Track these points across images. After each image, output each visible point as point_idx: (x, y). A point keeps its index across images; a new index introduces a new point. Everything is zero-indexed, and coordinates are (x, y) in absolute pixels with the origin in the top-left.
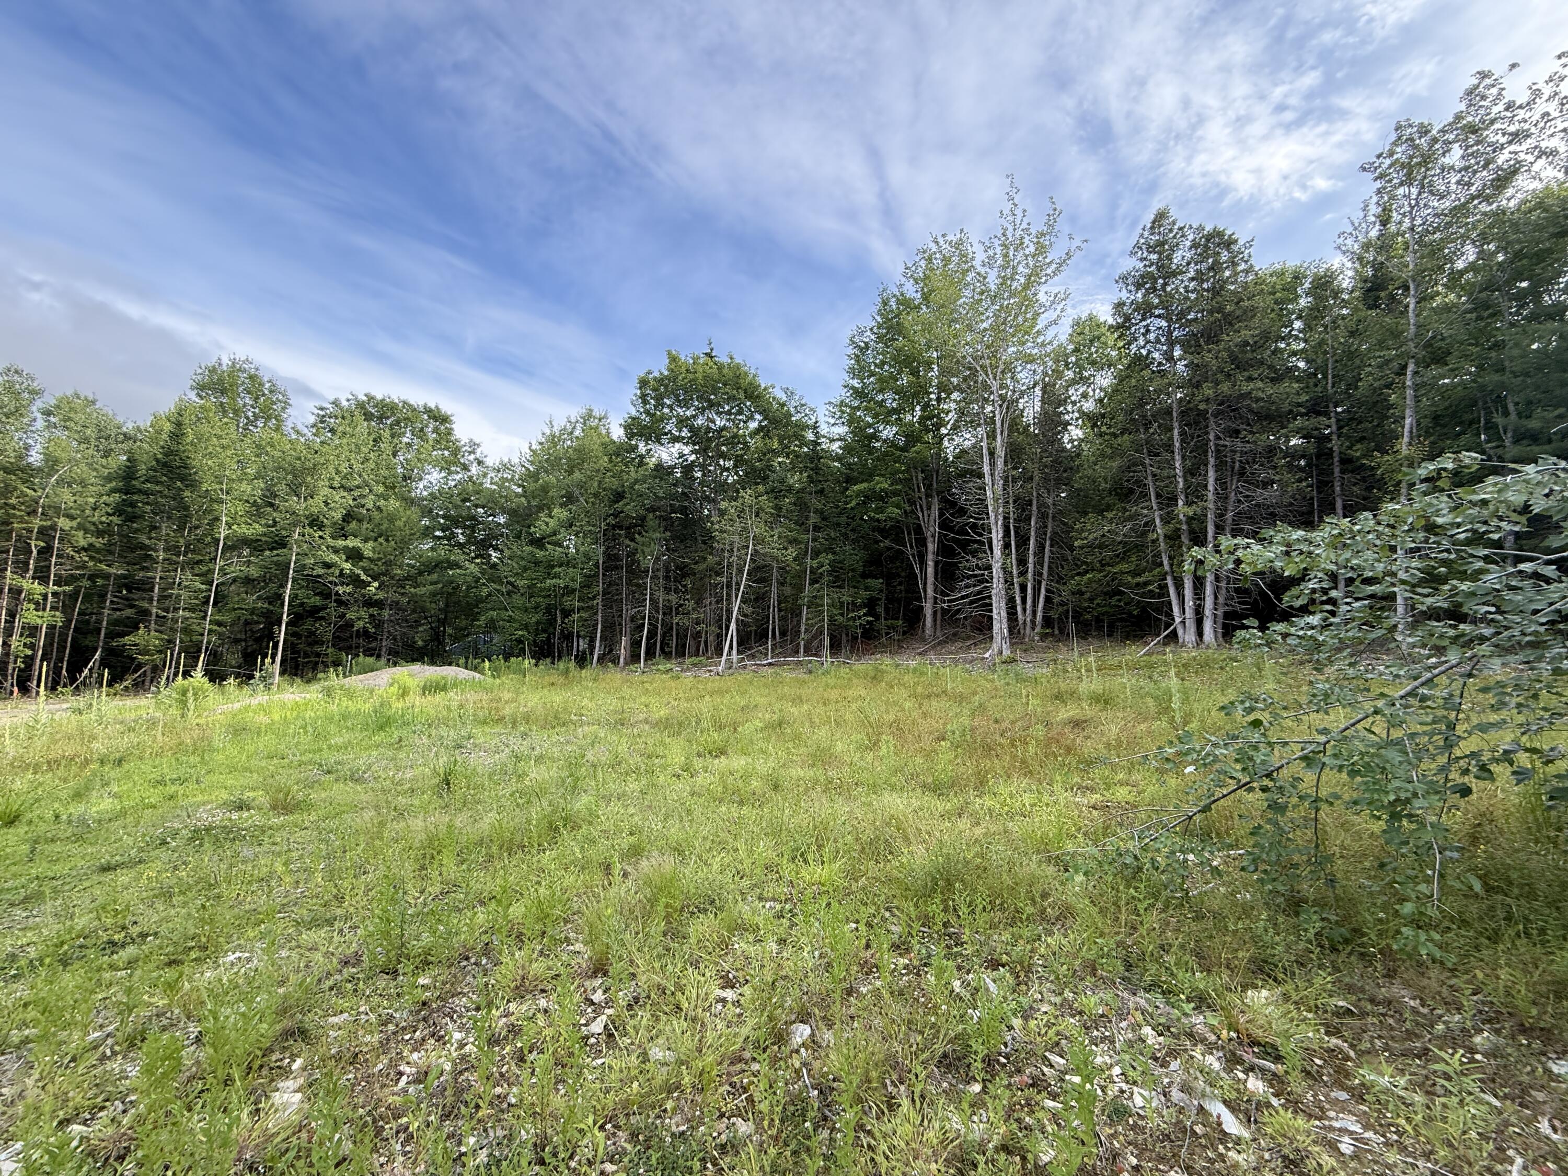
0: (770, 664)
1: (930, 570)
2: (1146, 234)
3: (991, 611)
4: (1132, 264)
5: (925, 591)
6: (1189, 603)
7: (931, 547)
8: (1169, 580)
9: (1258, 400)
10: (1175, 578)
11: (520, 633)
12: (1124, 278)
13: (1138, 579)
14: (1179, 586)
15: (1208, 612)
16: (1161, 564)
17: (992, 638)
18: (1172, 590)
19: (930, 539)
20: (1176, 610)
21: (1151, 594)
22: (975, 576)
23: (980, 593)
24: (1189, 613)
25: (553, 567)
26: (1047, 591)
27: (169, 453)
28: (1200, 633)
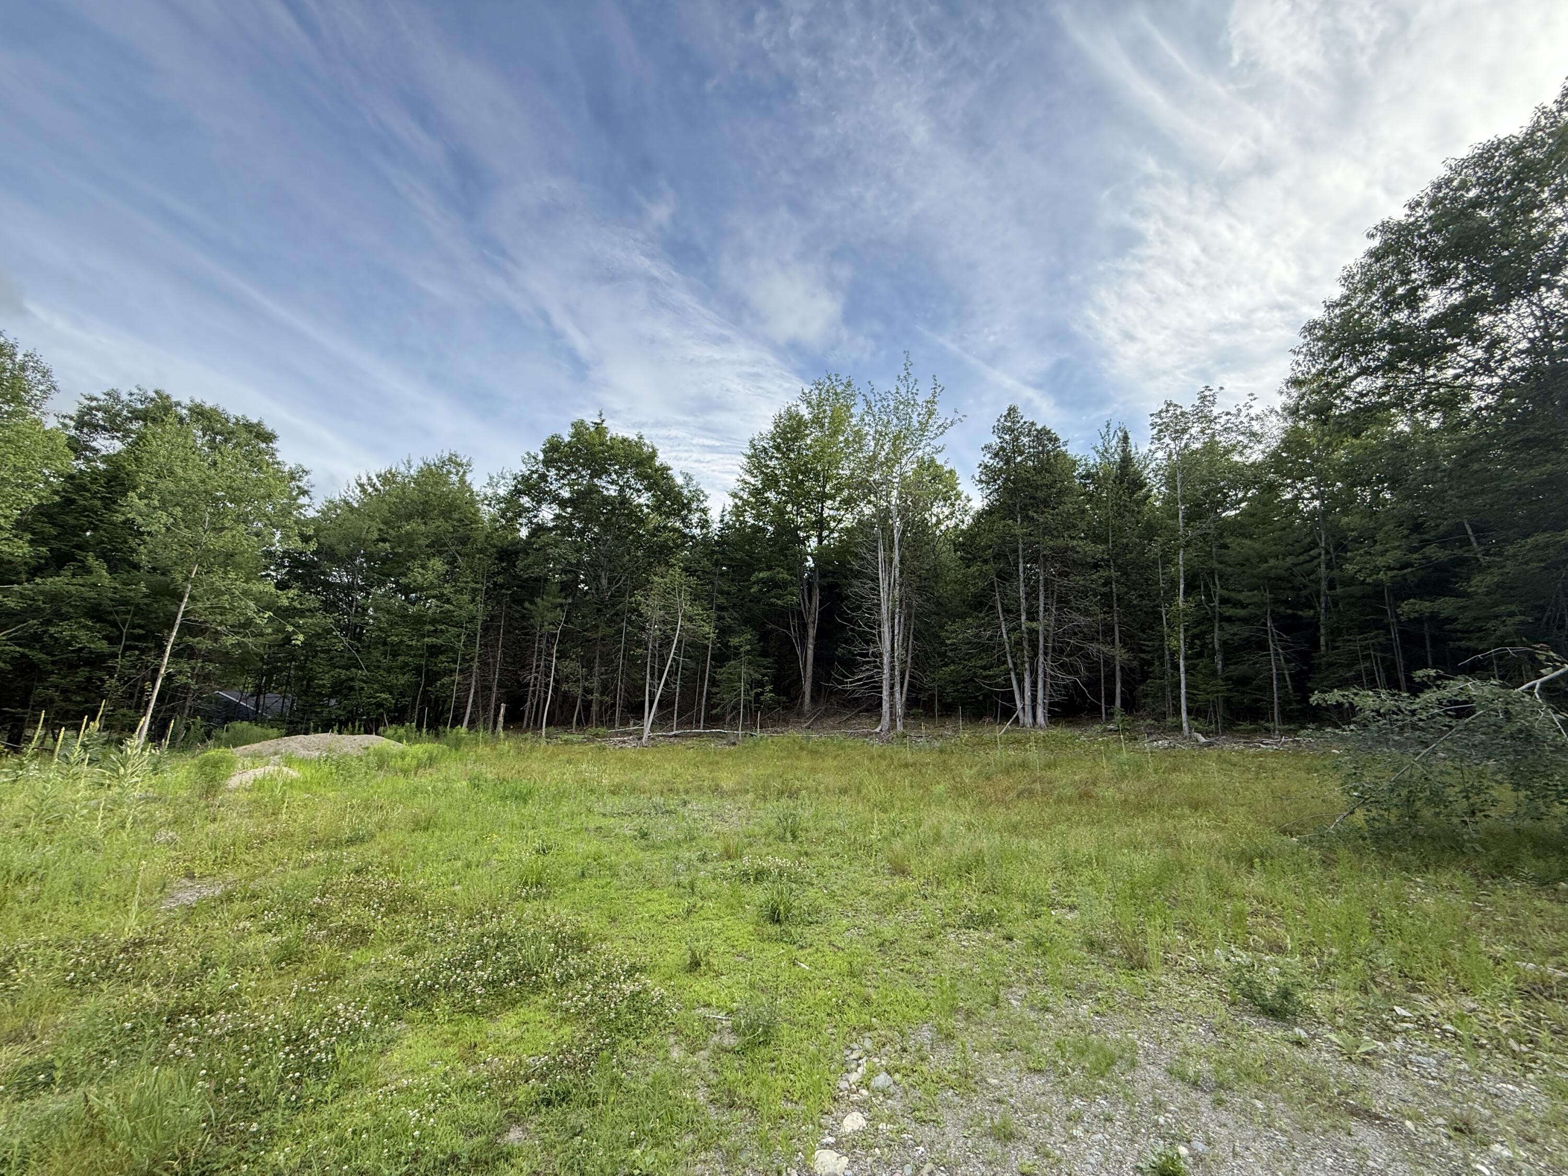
0: (675, 736)
1: (810, 653)
2: (1002, 420)
3: (881, 693)
4: (995, 441)
5: (805, 668)
6: (1028, 693)
7: (812, 632)
8: (1013, 675)
9: (1078, 552)
10: (1017, 674)
11: (383, 696)
12: (987, 447)
13: (987, 672)
14: (1020, 681)
15: (1040, 701)
16: (1005, 662)
17: (881, 715)
18: (1014, 683)
19: (811, 625)
20: (1017, 696)
21: (997, 685)
22: (868, 662)
23: (872, 677)
24: (1028, 701)
26: (911, 677)
28: (1034, 716)
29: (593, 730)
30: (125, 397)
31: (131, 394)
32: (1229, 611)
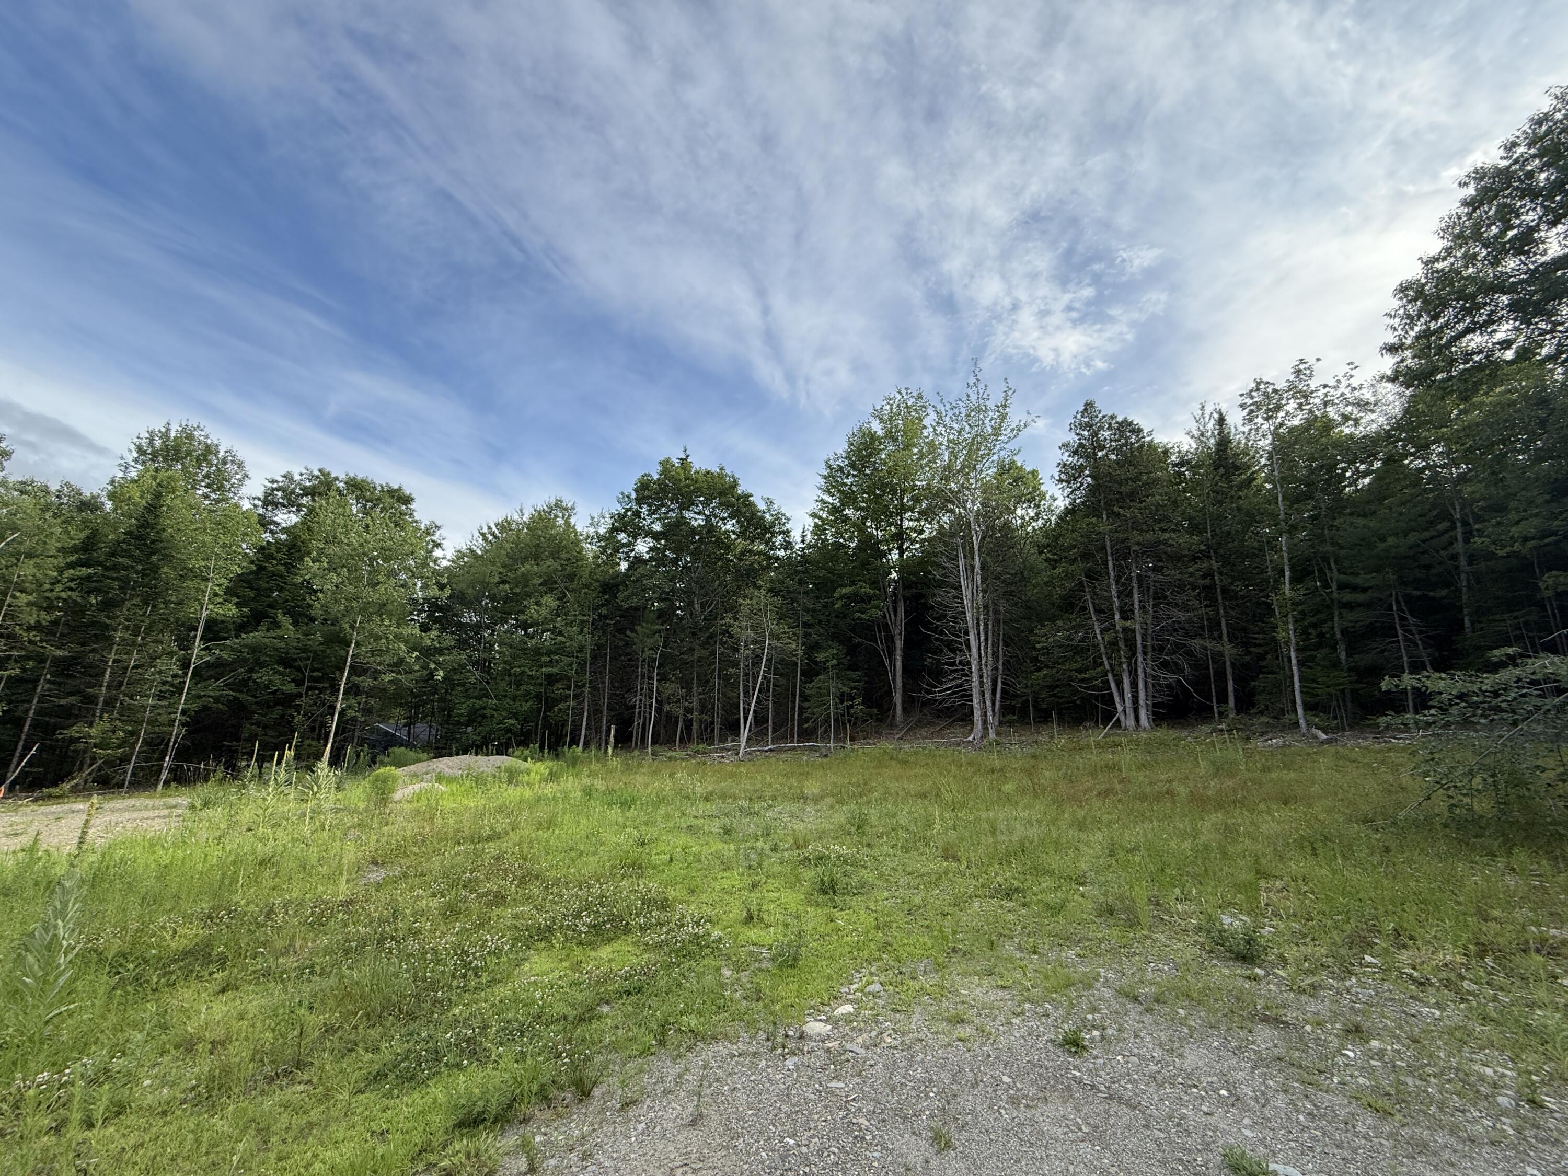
0: (771, 750)
1: (899, 664)
2: (1079, 416)
3: (971, 701)
4: (1073, 439)
5: (894, 680)
6: (1128, 696)
7: (899, 644)
8: (1110, 677)
9: (1171, 545)
10: (1114, 676)
11: (510, 721)
12: (1065, 446)
13: (1083, 676)
14: (1119, 683)
15: (1141, 702)
16: (1102, 664)
17: (972, 723)
18: (1113, 685)
19: (897, 637)
20: (1117, 699)
21: (1095, 688)
22: (956, 671)
23: (961, 685)
24: (1128, 703)
25: (541, 654)
26: (1003, 683)
27: (144, 525)
28: (1137, 719)
29: (693, 747)
30: (297, 477)
31: (301, 475)
32: (1348, 597)
